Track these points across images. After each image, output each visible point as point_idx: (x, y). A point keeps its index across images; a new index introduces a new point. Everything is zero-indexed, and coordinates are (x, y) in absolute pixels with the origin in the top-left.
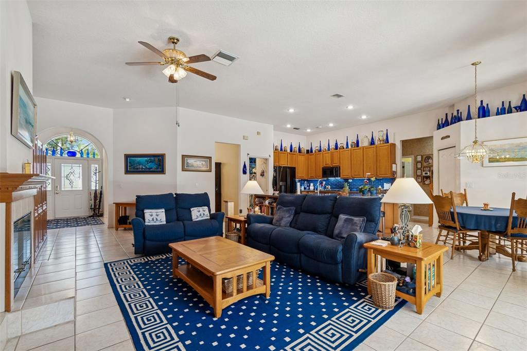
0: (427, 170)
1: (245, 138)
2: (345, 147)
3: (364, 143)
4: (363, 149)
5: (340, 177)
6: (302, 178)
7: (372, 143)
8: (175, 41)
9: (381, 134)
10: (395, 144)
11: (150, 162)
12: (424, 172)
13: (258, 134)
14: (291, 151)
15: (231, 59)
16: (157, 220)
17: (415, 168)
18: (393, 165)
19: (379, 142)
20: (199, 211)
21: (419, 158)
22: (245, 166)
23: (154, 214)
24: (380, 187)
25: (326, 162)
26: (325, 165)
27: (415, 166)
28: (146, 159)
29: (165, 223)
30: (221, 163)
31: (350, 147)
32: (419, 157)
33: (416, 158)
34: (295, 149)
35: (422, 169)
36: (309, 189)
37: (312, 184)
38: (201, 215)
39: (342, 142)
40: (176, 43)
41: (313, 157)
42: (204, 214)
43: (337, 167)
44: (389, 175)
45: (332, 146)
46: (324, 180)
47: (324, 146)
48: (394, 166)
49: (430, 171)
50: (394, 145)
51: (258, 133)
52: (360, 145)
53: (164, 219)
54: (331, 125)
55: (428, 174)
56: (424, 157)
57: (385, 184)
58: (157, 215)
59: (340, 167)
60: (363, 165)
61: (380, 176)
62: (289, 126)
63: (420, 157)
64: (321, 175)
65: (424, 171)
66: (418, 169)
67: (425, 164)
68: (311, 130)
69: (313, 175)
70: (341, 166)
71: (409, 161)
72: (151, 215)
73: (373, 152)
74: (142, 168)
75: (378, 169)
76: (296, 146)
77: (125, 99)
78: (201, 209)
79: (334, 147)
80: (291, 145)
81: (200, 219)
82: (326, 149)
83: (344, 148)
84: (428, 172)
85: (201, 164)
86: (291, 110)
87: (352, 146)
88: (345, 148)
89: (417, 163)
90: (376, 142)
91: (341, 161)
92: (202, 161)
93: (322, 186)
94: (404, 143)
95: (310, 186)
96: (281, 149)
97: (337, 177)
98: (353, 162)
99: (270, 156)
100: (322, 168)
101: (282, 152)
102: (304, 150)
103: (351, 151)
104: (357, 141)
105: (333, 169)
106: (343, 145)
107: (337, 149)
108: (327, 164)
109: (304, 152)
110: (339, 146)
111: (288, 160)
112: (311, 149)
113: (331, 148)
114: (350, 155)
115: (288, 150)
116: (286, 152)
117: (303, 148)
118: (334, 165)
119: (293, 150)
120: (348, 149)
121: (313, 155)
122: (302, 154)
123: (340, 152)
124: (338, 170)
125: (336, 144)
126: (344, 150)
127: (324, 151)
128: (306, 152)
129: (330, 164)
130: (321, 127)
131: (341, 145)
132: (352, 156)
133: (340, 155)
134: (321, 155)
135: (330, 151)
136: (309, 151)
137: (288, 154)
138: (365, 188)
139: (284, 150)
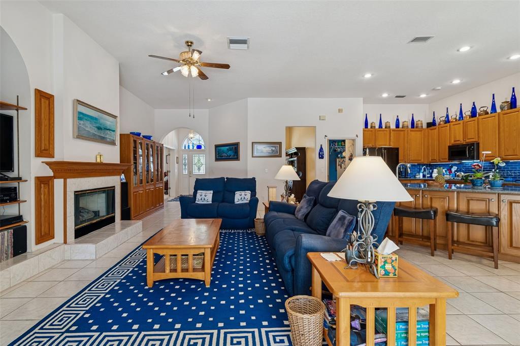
1: (321, 118)
2: (489, 110)
5: (478, 158)
6: (420, 162)
8: (189, 44)
11: (230, 150)
13: (339, 112)
14: (397, 126)
15: (244, 42)
16: (204, 199)
20: (241, 195)
22: (321, 150)
23: (203, 195)
25: (455, 137)
26: (452, 142)
28: (227, 147)
29: (211, 202)
30: (305, 148)
31: (498, 110)
34: (406, 123)
36: (431, 176)
37: (435, 170)
38: (241, 198)
39: (484, 103)
40: (191, 46)
41: (436, 131)
42: (244, 198)
43: (473, 144)
45: (467, 111)
46: (455, 165)
47: (454, 113)
53: (210, 199)
54: (456, 82)
58: (205, 196)
59: (478, 144)
62: (385, 95)
64: (447, 158)
68: (427, 94)
69: (436, 157)
70: (481, 142)
72: (201, 196)
74: (225, 156)
76: (405, 119)
77: (207, 99)
78: (243, 193)
79: (469, 113)
80: (398, 120)
81: (240, 202)
82: (456, 119)
83: (487, 113)
85: (270, 149)
86: (368, 76)
87: (502, 108)
88: (489, 113)
91: (481, 135)
92: (272, 147)
93: (450, 172)
95: (432, 172)
96: (380, 126)
97: (474, 160)
98: (502, 134)
99: (357, 136)
100: (449, 147)
101: (380, 129)
102: (422, 124)
103: (501, 116)
104: (512, 98)
105: (466, 148)
106: (485, 109)
107: (476, 116)
108: (458, 140)
109: (422, 127)
110: (478, 111)
111: (390, 139)
112: (434, 120)
113: (464, 115)
114: (497, 123)
115: (393, 126)
116: (388, 129)
117: (419, 121)
118: (468, 141)
119: (401, 126)
120: (495, 114)
121: (435, 129)
122: (417, 129)
123: (480, 121)
124: (474, 148)
125: (474, 109)
126: (487, 116)
127: (452, 122)
128: (425, 126)
129: (462, 140)
130: (440, 88)
131: (482, 109)
132: (501, 126)
133: (480, 125)
134: (448, 127)
135: (462, 121)
136: (431, 125)
137: (391, 131)
138: (478, 177)
139: (386, 127)
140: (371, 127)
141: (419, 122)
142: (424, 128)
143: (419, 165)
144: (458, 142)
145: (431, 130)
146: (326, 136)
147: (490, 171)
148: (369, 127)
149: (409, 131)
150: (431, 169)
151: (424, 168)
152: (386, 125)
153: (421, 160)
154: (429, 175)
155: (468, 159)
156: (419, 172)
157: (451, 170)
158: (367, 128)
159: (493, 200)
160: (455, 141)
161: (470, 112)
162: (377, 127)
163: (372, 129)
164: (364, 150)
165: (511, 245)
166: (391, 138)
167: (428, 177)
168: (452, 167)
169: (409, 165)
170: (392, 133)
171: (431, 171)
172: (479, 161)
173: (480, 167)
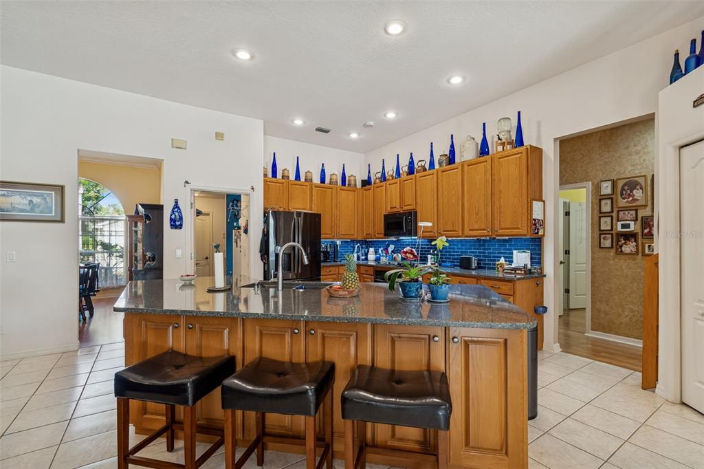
0: (629, 217)
1: (178, 145)
2: (427, 166)
3: (467, 153)
4: (463, 166)
5: (416, 235)
6: (353, 237)
7: (484, 149)
9: (505, 126)
10: (540, 150)
12: (619, 224)
13: (216, 138)
14: (323, 181)
17: (596, 212)
18: (534, 202)
19: (500, 148)
21: (606, 189)
22: (176, 209)
24: (502, 260)
25: (391, 203)
26: (389, 209)
27: (596, 207)
31: (437, 166)
32: (604, 185)
33: (597, 188)
34: (334, 177)
35: (614, 214)
37: (372, 250)
41: (371, 191)
43: (410, 213)
44: (524, 230)
45: (404, 166)
46: (392, 242)
47: (390, 168)
48: (537, 206)
49: (636, 220)
50: (537, 152)
51: (219, 136)
52: (457, 160)
54: (391, 115)
55: (632, 228)
56: (620, 184)
57: (515, 252)
59: (416, 213)
60: (463, 205)
61: (501, 232)
62: (299, 123)
63: (609, 184)
64: (383, 232)
65: (618, 221)
66: (602, 214)
67: (622, 203)
68: (359, 134)
69: (371, 232)
70: (419, 211)
71: (580, 196)
73: (485, 173)
75: (497, 216)
76: (333, 171)
79: (406, 169)
82: (392, 176)
83: (425, 170)
84: (632, 223)
87: (440, 164)
88: (428, 169)
89: (600, 200)
90: (494, 148)
91: (419, 201)
93: (387, 253)
94: (565, 144)
95: (368, 251)
96: (298, 177)
97: (411, 236)
98: (440, 201)
99: (253, 189)
100: (385, 216)
101: (298, 182)
102: (355, 181)
103: (440, 173)
104: (450, 151)
105: (402, 218)
106: (423, 163)
107: (414, 173)
108: (394, 206)
109: (355, 185)
110: (416, 166)
111: (311, 200)
112: (369, 177)
113: (401, 172)
114: (435, 185)
115: (317, 180)
116: (308, 184)
117: (352, 175)
118: (405, 208)
119: (327, 180)
120: (434, 170)
121: (370, 189)
122: (349, 188)
123: (418, 178)
124: (411, 219)
125: (412, 163)
126: (425, 173)
127: (388, 180)
128: (359, 185)
129: (398, 207)
130: (372, 123)
131: (420, 164)
132: (440, 187)
133: (418, 187)
134: (384, 188)
135: (399, 179)
136: (366, 183)
137: (313, 186)
138: (413, 276)
139: (306, 180)
140: (283, 177)
141: (352, 178)
142: (358, 187)
143: (353, 241)
144: (395, 210)
145: (366, 190)
146: (187, 182)
147: (428, 251)
148: (279, 175)
149: (338, 190)
150: (366, 247)
151: (358, 247)
152: (306, 176)
153: (354, 235)
154: (364, 257)
155: (404, 235)
156: (353, 252)
157: (387, 249)
158: (276, 177)
159: (436, 339)
160: (391, 208)
161: (407, 167)
162: (292, 177)
163: (283, 181)
164: (265, 216)
165: (467, 443)
166: (313, 197)
167: (362, 260)
168: (388, 245)
169: (338, 243)
170: (315, 189)
171: (366, 250)
172: (416, 238)
173: (415, 256)
